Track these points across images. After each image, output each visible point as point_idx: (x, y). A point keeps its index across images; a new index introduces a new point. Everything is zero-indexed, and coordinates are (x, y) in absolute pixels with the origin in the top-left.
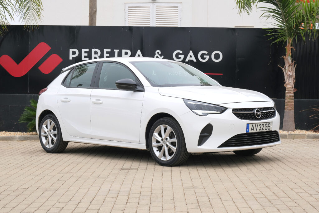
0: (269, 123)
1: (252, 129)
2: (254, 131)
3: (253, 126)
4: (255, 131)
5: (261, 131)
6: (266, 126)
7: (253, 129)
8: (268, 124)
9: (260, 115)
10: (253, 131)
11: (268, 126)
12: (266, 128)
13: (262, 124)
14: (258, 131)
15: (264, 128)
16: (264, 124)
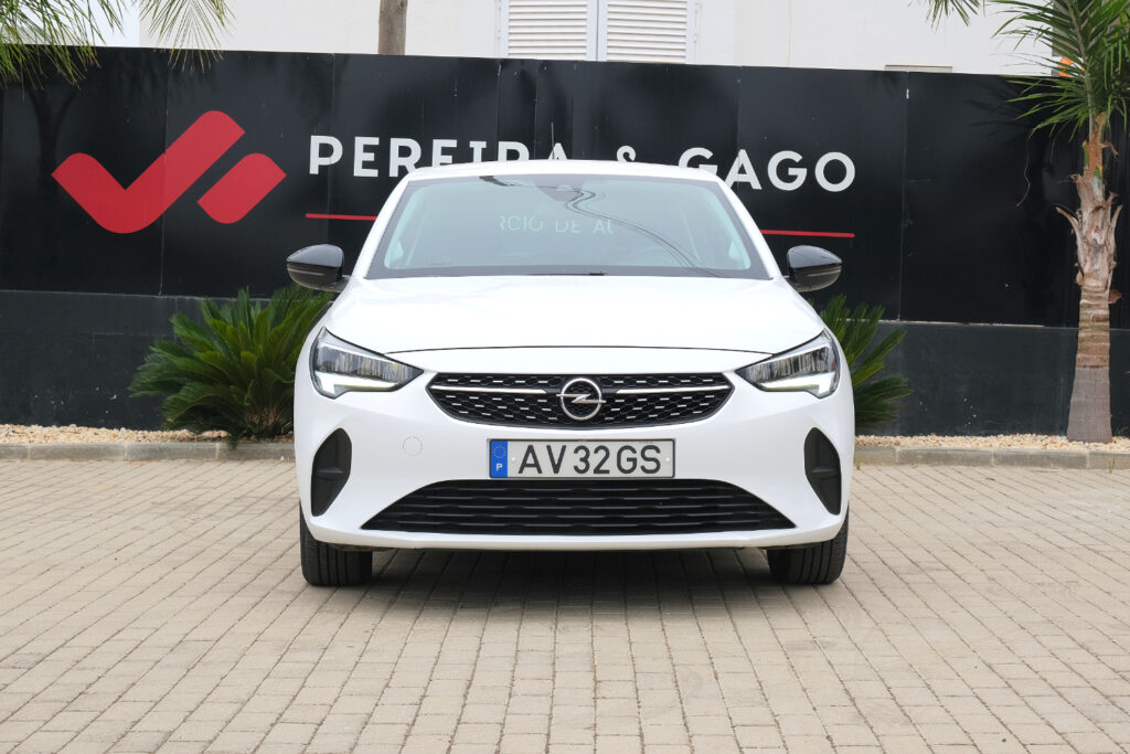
0: (651, 445)
1: (524, 465)
2: (540, 471)
3: (531, 450)
4: (548, 473)
5: (590, 474)
6: (627, 454)
7: (536, 465)
8: (639, 447)
9: (596, 405)
10: (530, 473)
11: (638, 456)
12: (627, 465)
13: (592, 447)
14: (567, 472)
15: (611, 465)
16: (614, 448)
